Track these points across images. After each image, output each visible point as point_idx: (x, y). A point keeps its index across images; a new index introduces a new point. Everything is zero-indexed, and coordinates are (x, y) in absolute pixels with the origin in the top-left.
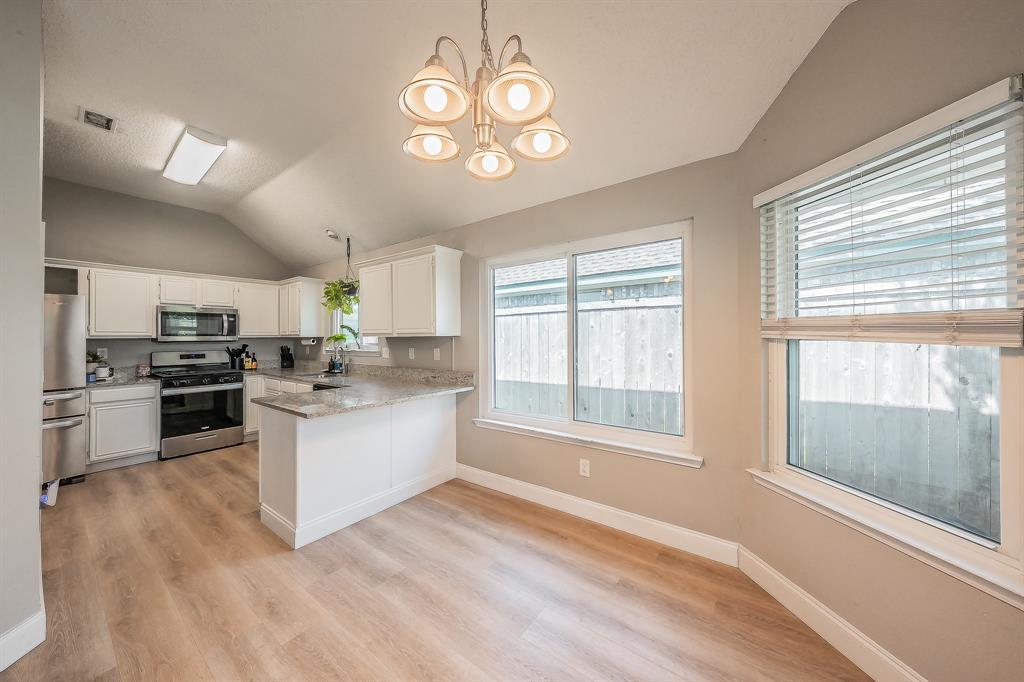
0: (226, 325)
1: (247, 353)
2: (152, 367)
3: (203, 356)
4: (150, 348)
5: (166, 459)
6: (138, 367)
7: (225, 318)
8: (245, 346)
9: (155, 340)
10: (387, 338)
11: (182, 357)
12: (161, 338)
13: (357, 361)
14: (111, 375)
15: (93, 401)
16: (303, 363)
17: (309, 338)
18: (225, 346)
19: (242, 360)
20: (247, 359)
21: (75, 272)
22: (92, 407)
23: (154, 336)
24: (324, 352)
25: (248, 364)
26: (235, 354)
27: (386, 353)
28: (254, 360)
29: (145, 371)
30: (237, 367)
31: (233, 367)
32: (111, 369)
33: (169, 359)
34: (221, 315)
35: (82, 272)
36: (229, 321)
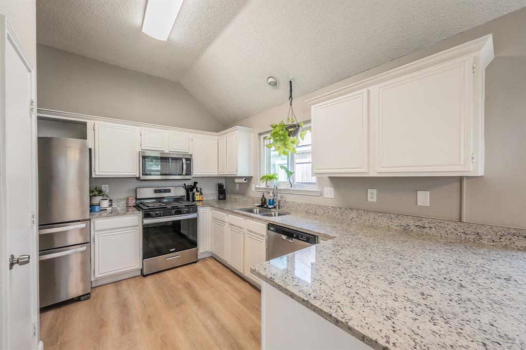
0: (185, 167)
1: (197, 188)
2: (137, 199)
3: (169, 191)
4: (135, 184)
5: (147, 275)
6: (128, 199)
7: (184, 161)
8: (195, 183)
9: (138, 179)
10: (329, 177)
11: (156, 191)
12: (143, 177)
13: (289, 198)
14: (111, 205)
15: (96, 229)
16: (233, 196)
17: (243, 177)
18: (182, 183)
19: (193, 194)
20: (196, 193)
21: (85, 124)
22: (96, 234)
23: (138, 176)
24: (253, 189)
25: (197, 198)
26: (190, 189)
27: (329, 192)
28: (201, 194)
29: (132, 202)
30: (191, 200)
31: (188, 199)
32: (111, 201)
33: (147, 193)
34: (181, 159)
35: (90, 124)
36: (187, 164)
